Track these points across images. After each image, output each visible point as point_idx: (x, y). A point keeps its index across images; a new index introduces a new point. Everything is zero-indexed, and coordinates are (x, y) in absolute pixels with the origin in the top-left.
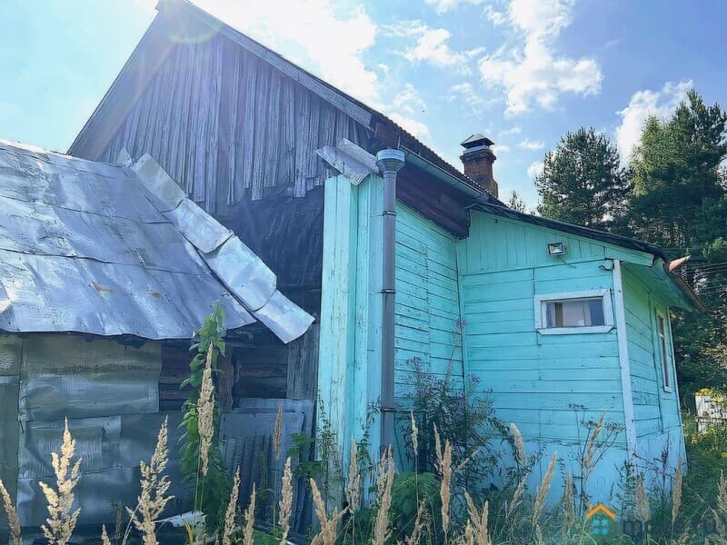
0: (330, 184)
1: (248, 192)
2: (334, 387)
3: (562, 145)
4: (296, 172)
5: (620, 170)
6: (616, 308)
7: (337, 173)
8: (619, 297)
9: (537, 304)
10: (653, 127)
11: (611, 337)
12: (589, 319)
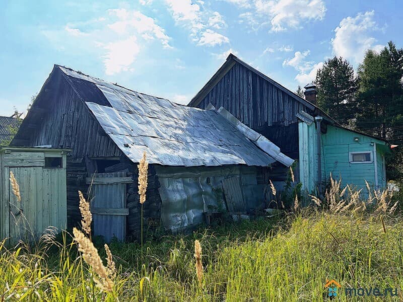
0: (300, 125)
1: (267, 123)
2: (305, 178)
3: (325, 65)
4: (284, 119)
5: (354, 79)
6: (374, 156)
7: (303, 122)
8: (375, 153)
9: (350, 155)
10: (370, 55)
11: (373, 164)
12: (365, 159)
